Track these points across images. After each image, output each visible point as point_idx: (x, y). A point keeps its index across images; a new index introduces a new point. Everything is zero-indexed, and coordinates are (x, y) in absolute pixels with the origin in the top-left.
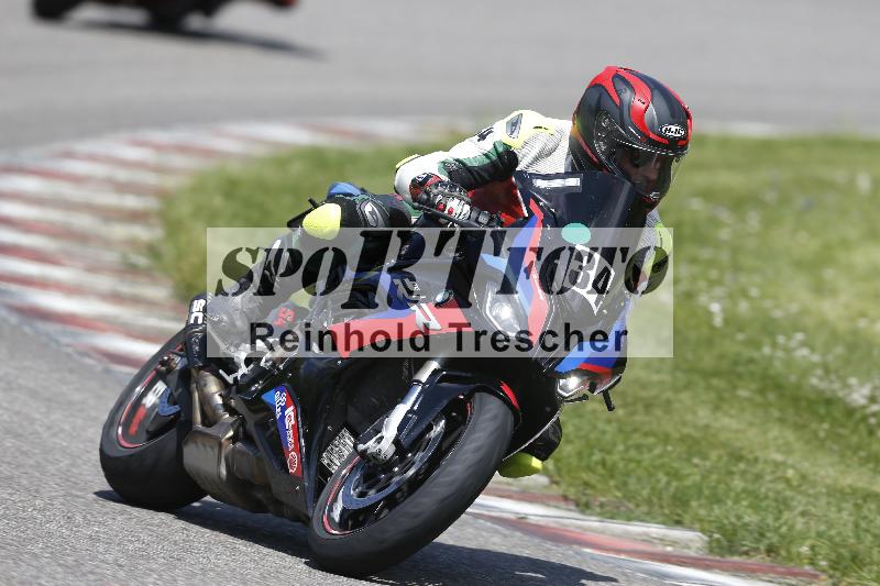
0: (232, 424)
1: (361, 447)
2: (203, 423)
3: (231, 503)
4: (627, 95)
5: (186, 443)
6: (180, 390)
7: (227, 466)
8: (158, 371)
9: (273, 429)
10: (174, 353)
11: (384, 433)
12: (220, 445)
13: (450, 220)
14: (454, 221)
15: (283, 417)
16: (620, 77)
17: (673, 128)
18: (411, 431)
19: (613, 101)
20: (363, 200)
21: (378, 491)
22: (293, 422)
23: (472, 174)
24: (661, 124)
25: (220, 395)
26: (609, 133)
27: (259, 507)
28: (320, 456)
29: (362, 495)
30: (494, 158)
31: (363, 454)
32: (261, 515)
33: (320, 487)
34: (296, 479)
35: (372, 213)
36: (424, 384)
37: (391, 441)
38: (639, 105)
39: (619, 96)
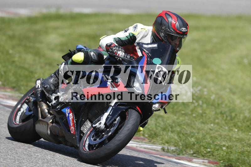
0: (51, 118)
1: (94, 126)
2: (42, 118)
4: (170, 19)
5: (36, 123)
6: (34, 107)
7: (50, 131)
9: (65, 120)
11: (101, 121)
12: (48, 124)
13: (118, 57)
14: (120, 57)
15: (69, 116)
16: (167, 14)
17: (184, 29)
18: (110, 121)
19: (166, 21)
20: (90, 51)
21: (100, 139)
22: (72, 118)
23: (123, 42)
24: (180, 28)
25: (47, 109)
26: (165, 31)
27: (60, 143)
28: (81, 128)
29: (95, 140)
30: (129, 38)
31: (95, 128)
33: (81, 138)
34: (73, 135)
35: (93, 55)
36: (113, 107)
37: (104, 124)
38: (173, 22)
39: (167, 19)
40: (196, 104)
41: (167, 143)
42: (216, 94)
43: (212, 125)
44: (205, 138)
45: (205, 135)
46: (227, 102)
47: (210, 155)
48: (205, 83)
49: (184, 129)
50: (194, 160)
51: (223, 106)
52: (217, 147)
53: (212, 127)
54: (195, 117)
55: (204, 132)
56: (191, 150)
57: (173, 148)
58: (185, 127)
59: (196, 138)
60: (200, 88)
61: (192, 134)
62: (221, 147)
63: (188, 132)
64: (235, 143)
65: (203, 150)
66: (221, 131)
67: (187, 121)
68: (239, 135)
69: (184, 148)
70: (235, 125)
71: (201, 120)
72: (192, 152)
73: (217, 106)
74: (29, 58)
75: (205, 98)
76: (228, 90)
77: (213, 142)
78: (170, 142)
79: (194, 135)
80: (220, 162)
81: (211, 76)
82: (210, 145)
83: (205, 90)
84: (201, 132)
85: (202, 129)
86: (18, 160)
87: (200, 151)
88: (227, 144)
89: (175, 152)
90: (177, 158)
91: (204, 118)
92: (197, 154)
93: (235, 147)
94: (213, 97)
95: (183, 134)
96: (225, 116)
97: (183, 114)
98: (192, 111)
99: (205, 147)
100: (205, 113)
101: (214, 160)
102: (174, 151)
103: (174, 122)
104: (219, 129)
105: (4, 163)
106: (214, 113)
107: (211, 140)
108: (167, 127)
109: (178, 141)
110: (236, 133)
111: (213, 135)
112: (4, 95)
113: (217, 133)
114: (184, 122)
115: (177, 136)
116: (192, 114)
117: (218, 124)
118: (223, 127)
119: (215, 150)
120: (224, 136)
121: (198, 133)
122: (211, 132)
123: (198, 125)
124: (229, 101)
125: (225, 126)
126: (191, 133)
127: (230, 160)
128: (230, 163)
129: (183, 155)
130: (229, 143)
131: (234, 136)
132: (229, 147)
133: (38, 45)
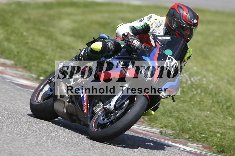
0: (68, 98)
1: (105, 107)
2: (60, 97)
3: (66, 120)
4: (182, 11)
5: (55, 102)
7: (66, 109)
8: (47, 82)
9: (80, 100)
10: (52, 77)
11: (111, 103)
12: (65, 103)
13: (134, 46)
15: (83, 97)
16: (179, 6)
17: (194, 20)
18: (119, 103)
19: (178, 13)
20: (108, 41)
21: (108, 119)
22: (86, 98)
23: (137, 31)
24: (191, 19)
26: (177, 22)
28: (93, 108)
29: (103, 120)
30: (144, 27)
31: (105, 109)
32: (74, 123)
33: (92, 117)
35: (111, 45)
37: (113, 105)
38: (185, 14)
39: (179, 11)
40: (195, 92)
41: (165, 126)
42: (214, 84)
43: (208, 113)
44: (201, 124)
45: (201, 122)
46: (224, 91)
47: (204, 141)
48: (205, 73)
49: (181, 115)
50: (189, 144)
51: (220, 95)
52: (212, 134)
53: (208, 114)
54: (193, 105)
55: (200, 119)
56: (187, 135)
57: (170, 132)
58: (183, 113)
59: (192, 124)
60: (199, 77)
61: (189, 120)
62: (215, 133)
63: (186, 118)
64: (229, 131)
65: (198, 135)
66: (216, 119)
67: (186, 107)
68: (232, 124)
69: (181, 133)
70: (230, 114)
71: (199, 107)
72: (188, 137)
73: (214, 94)
74: (42, 41)
75: (204, 87)
76: (225, 81)
77: (208, 129)
78: (168, 126)
79: (191, 120)
80: (213, 148)
81: (211, 67)
82: (205, 131)
83: (204, 79)
84: (197, 118)
85: (199, 116)
86: (24, 135)
87: (195, 136)
88: (221, 131)
89: (172, 136)
90: (173, 141)
91: (201, 106)
92: (193, 139)
93: (228, 134)
94: (211, 86)
95: (181, 120)
96: (221, 104)
97: (182, 101)
98: (191, 98)
99: (201, 132)
100: (203, 101)
101: (207, 145)
102: (171, 134)
103: (173, 107)
104: (215, 116)
105: (10, 137)
106: (211, 101)
107: (206, 126)
108: (166, 112)
109: (175, 126)
110: (230, 121)
111: (208, 122)
112: (15, 74)
113: (212, 120)
114: (182, 108)
115: (175, 121)
116: (191, 101)
117: (214, 112)
118: (219, 115)
119: (209, 136)
120: (219, 124)
121: (195, 119)
122: (207, 119)
123: (195, 111)
124: (226, 91)
125: (220, 114)
126: (188, 118)
127: (223, 146)
128: (222, 148)
129: (179, 139)
130: (223, 130)
131: (228, 124)
132: (223, 134)
133: (51, 29)
